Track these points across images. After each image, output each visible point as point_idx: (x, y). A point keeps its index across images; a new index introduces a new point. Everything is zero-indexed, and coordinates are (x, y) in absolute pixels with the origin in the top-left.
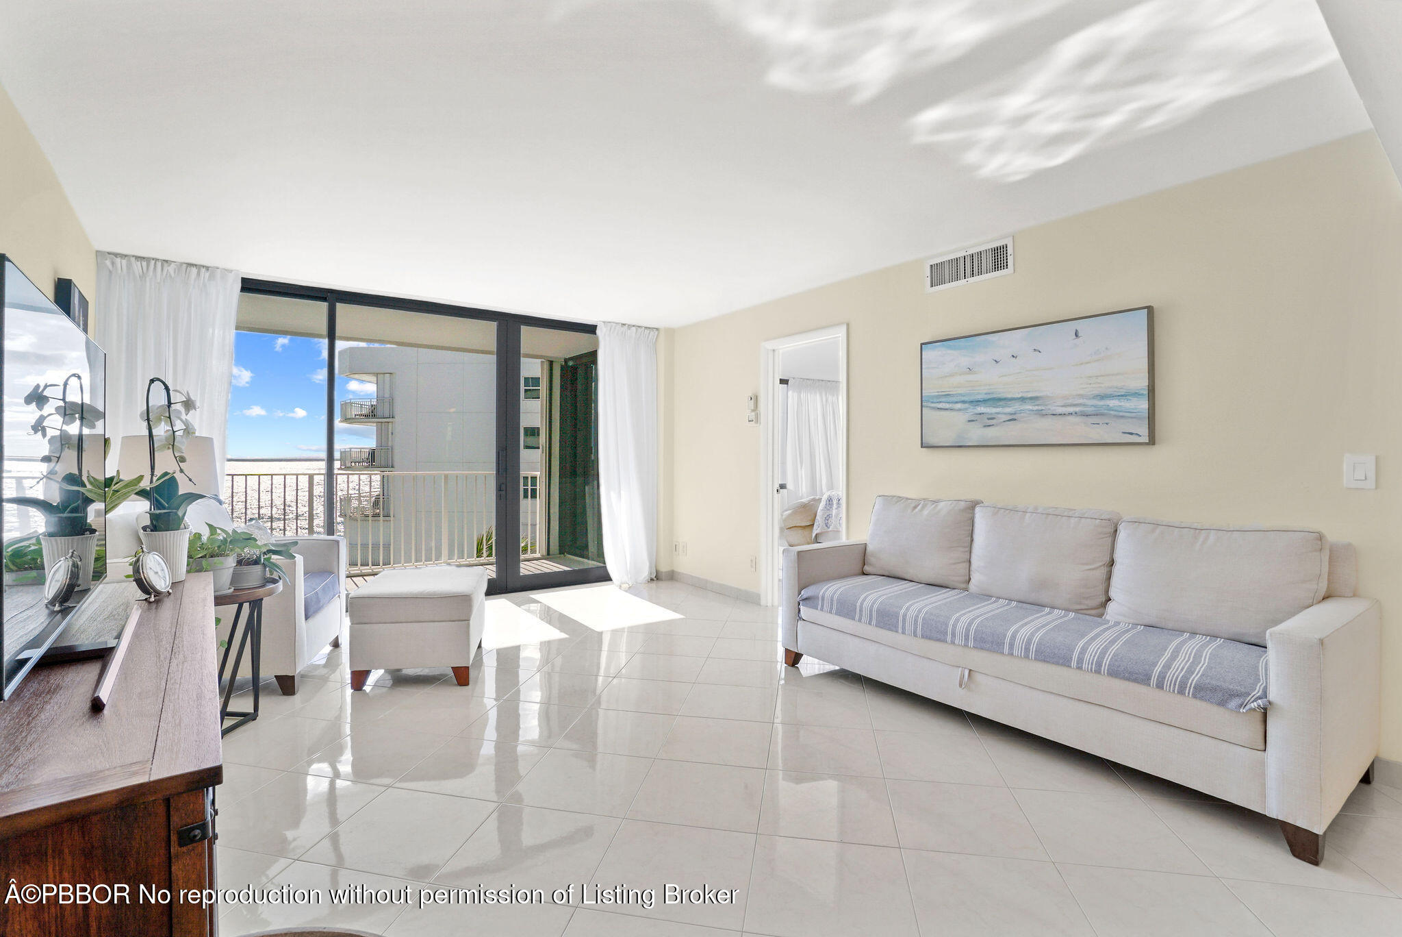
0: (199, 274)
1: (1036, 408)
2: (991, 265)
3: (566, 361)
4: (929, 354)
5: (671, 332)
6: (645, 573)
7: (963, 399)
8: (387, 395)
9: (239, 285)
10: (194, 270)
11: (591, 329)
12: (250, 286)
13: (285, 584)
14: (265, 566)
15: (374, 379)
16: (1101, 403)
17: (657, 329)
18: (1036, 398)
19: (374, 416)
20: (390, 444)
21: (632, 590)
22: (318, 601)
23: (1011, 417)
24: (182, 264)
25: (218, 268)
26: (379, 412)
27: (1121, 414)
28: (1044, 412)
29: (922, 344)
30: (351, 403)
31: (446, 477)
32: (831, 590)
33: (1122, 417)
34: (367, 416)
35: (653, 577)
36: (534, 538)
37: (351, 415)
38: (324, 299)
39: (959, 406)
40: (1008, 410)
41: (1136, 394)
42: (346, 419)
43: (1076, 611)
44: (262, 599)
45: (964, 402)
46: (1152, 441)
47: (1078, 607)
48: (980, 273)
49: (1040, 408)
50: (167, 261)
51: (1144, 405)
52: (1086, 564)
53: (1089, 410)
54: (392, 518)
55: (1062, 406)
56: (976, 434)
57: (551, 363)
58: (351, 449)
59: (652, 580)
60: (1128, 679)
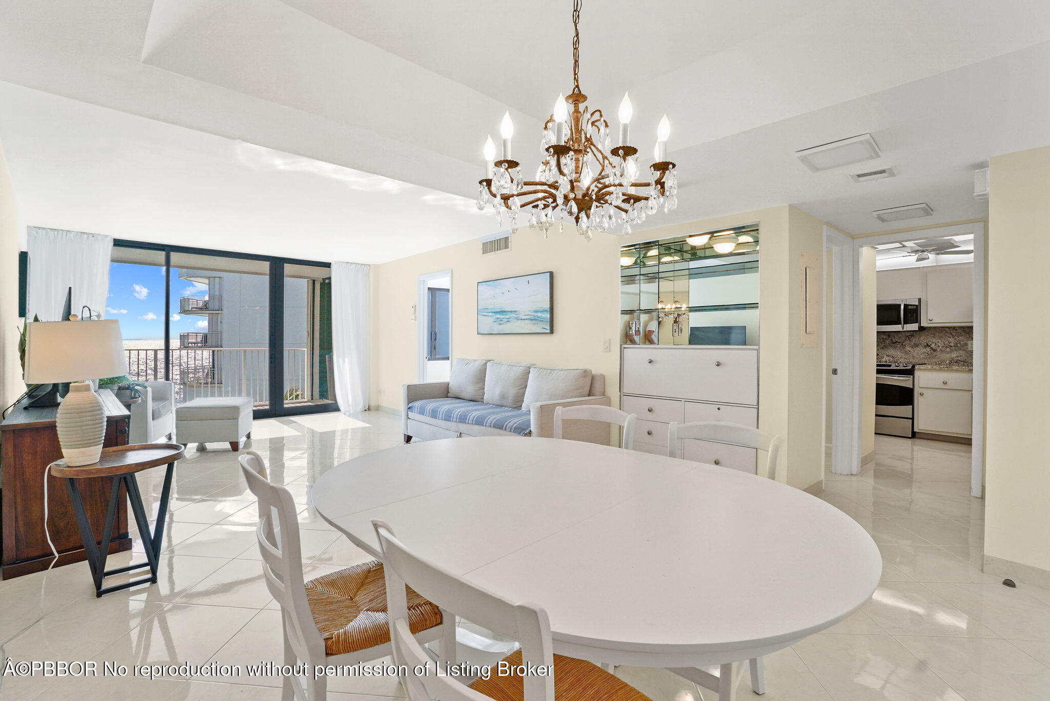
0: (88, 238)
1: (516, 316)
2: (504, 247)
3: (324, 280)
4: (481, 287)
5: (377, 267)
6: (360, 407)
7: (492, 311)
8: (217, 293)
9: (112, 243)
10: (85, 236)
11: (328, 265)
12: (118, 243)
13: (142, 399)
14: (132, 391)
15: (207, 281)
16: (536, 314)
17: (369, 265)
18: (515, 311)
19: (207, 309)
20: (219, 330)
21: (354, 416)
22: (160, 412)
23: (507, 320)
24: (78, 232)
25: (99, 235)
26: (211, 306)
27: (542, 319)
28: (518, 318)
29: (478, 283)
30: (189, 299)
31: (245, 351)
32: (417, 404)
33: (542, 321)
34: (201, 309)
35: (367, 408)
36: (303, 390)
37: (189, 308)
38: (163, 250)
39: (490, 314)
40: (507, 317)
41: (546, 311)
42: (184, 311)
43: (512, 408)
44: (131, 405)
45: (492, 312)
46: (552, 332)
47: (516, 406)
48: (500, 250)
49: (517, 316)
50: (69, 231)
51: (548, 316)
52: (518, 387)
53: (532, 317)
54: (223, 385)
55: (525, 315)
56: (497, 328)
57: (314, 281)
58: (188, 333)
59: (365, 410)
60: (498, 428)
